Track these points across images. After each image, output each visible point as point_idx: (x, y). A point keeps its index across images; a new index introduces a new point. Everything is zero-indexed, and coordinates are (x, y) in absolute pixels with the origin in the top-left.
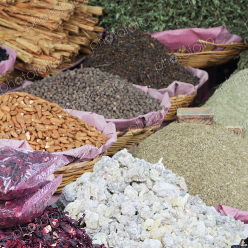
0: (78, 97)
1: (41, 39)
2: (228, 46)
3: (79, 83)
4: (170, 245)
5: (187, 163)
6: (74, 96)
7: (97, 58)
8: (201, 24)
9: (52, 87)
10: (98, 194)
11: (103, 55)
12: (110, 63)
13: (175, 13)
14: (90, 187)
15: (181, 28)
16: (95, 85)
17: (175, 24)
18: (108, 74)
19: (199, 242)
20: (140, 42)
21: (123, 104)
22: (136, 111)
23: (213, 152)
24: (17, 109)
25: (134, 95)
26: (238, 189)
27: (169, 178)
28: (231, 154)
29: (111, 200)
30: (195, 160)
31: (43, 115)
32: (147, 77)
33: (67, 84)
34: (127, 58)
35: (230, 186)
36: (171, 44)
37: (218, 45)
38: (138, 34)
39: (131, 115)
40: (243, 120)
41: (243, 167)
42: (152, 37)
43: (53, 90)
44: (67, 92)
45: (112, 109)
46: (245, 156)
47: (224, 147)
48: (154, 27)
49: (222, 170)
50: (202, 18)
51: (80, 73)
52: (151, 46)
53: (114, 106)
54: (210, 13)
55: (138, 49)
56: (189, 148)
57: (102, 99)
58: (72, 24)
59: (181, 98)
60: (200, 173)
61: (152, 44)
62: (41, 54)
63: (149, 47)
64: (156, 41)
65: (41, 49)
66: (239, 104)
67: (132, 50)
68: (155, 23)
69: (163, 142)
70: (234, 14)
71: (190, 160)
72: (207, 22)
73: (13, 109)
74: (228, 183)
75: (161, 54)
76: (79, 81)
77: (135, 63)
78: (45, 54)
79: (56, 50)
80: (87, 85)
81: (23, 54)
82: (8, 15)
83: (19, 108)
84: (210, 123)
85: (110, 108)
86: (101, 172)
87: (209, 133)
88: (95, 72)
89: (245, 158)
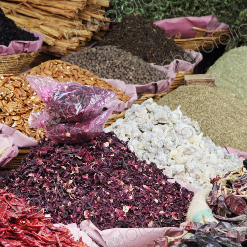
0: (100, 68)
1: (61, 26)
2: (217, 32)
3: (100, 57)
4: (191, 169)
5: (195, 117)
6: (97, 67)
7: (109, 41)
8: (194, 14)
9: (78, 61)
10: (132, 132)
11: (113, 39)
12: (120, 45)
13: (171, 5)
14: (125, 128)
15: (177, 17)
16: (113, 59)
17: (172, 14)
18: (123, 50)
19: (213, 168)
20: (145, 27)
21: (138, 74)
22: (149, 80)
23: (216, 107)
24: (58, 73)
25: (146, 67)
26: (238, 136)
27: (186, 121)
28: (230, 109)
29: (142, 137)
30: (202, 114)
31: (78, 77)
32: (152, 56)
33: (90, 58)
34: (134, 41)
35: (232, 134)
36: (169, 31)
37: (209, 31)
38: (142, 21)
39: (145, 82)
40: (235, 89)
41: (241, 119)
42: (154, 24)
43: (79, 63)
44: (91, 65)
45: (129, 77)
46: (242, 111)
47: (225, 104)
48: (154, 16)
49: (224, 121)
50: (194, 9)
51: (100, 49)
52: (154, 31)
53: (131, 75)
54: (202, 5)
55: (143, 33)
56: (197, 105)
57: (120, 70)
58: (86, 14)
59: (181, 74)
60: (206, 124)
61: (154, 30)
62: (61, 38)
63: (152, 32)
64: (157, 28)
65: (62, 34)
66: (231, 77)
67: (139, 34)
68: (155, 13)
69: (175, 101)
70: (222, 6)
71: (197, 114)
72: (199, 12)
73: (55, 72)
74: (230, 132)
75: (163, 38)
76: (100, 56)
77: (141, 45)
78: (65, 38)
79: (74, 36)
80: (107, 59)
81: (47, 38)
82: (32, 6)
83: (59, 72)
84: (212, 85)
85: (127, 77)
86: (132, 117)
87: (212, 93)
88: (112, 48)
89: (242, 112)
